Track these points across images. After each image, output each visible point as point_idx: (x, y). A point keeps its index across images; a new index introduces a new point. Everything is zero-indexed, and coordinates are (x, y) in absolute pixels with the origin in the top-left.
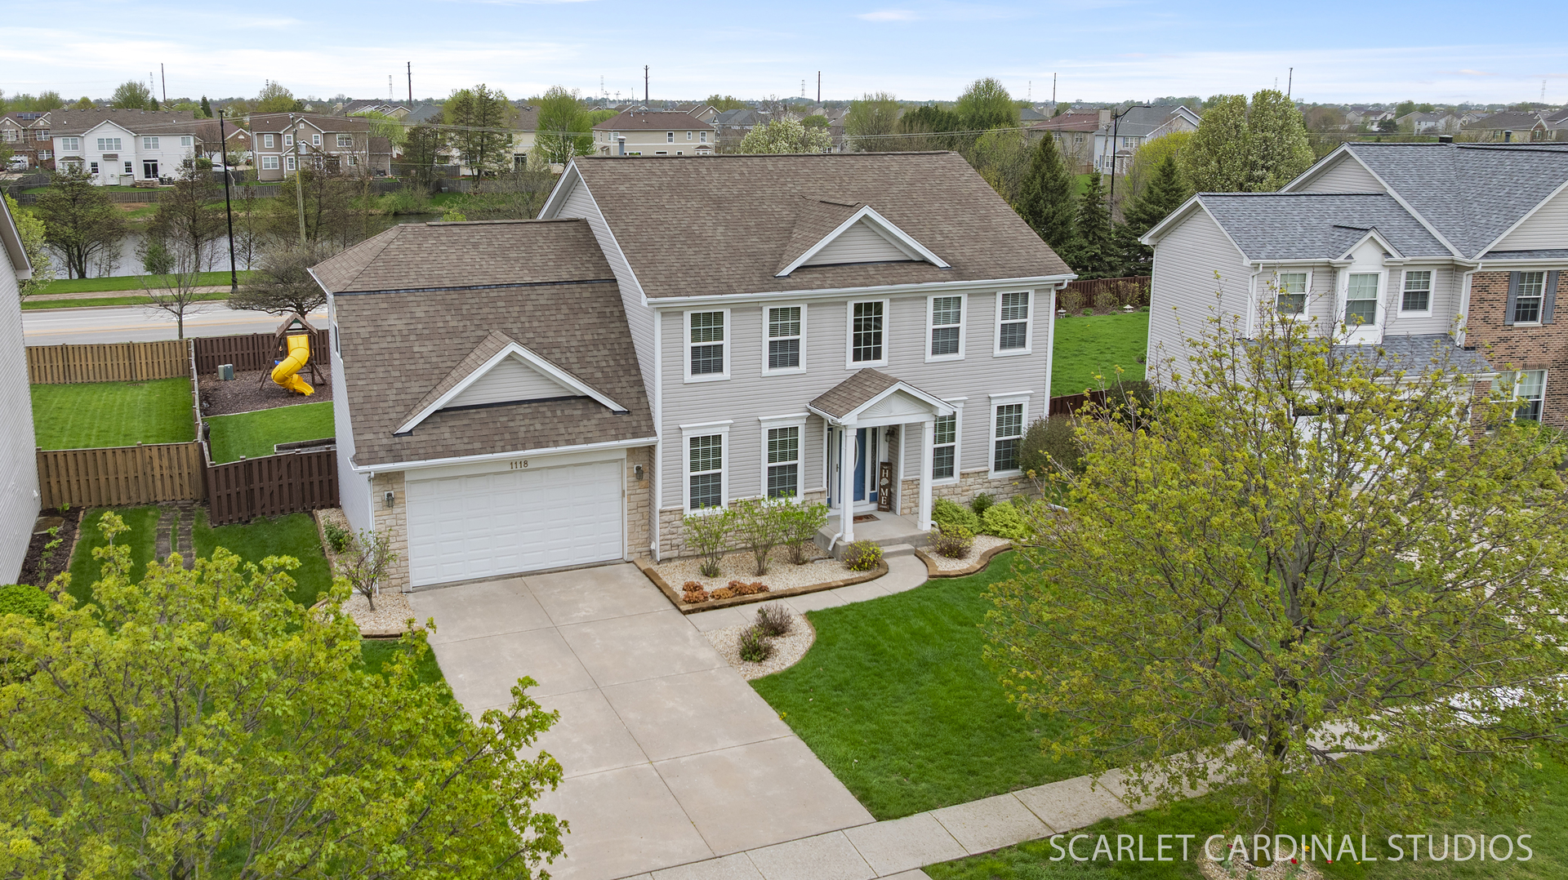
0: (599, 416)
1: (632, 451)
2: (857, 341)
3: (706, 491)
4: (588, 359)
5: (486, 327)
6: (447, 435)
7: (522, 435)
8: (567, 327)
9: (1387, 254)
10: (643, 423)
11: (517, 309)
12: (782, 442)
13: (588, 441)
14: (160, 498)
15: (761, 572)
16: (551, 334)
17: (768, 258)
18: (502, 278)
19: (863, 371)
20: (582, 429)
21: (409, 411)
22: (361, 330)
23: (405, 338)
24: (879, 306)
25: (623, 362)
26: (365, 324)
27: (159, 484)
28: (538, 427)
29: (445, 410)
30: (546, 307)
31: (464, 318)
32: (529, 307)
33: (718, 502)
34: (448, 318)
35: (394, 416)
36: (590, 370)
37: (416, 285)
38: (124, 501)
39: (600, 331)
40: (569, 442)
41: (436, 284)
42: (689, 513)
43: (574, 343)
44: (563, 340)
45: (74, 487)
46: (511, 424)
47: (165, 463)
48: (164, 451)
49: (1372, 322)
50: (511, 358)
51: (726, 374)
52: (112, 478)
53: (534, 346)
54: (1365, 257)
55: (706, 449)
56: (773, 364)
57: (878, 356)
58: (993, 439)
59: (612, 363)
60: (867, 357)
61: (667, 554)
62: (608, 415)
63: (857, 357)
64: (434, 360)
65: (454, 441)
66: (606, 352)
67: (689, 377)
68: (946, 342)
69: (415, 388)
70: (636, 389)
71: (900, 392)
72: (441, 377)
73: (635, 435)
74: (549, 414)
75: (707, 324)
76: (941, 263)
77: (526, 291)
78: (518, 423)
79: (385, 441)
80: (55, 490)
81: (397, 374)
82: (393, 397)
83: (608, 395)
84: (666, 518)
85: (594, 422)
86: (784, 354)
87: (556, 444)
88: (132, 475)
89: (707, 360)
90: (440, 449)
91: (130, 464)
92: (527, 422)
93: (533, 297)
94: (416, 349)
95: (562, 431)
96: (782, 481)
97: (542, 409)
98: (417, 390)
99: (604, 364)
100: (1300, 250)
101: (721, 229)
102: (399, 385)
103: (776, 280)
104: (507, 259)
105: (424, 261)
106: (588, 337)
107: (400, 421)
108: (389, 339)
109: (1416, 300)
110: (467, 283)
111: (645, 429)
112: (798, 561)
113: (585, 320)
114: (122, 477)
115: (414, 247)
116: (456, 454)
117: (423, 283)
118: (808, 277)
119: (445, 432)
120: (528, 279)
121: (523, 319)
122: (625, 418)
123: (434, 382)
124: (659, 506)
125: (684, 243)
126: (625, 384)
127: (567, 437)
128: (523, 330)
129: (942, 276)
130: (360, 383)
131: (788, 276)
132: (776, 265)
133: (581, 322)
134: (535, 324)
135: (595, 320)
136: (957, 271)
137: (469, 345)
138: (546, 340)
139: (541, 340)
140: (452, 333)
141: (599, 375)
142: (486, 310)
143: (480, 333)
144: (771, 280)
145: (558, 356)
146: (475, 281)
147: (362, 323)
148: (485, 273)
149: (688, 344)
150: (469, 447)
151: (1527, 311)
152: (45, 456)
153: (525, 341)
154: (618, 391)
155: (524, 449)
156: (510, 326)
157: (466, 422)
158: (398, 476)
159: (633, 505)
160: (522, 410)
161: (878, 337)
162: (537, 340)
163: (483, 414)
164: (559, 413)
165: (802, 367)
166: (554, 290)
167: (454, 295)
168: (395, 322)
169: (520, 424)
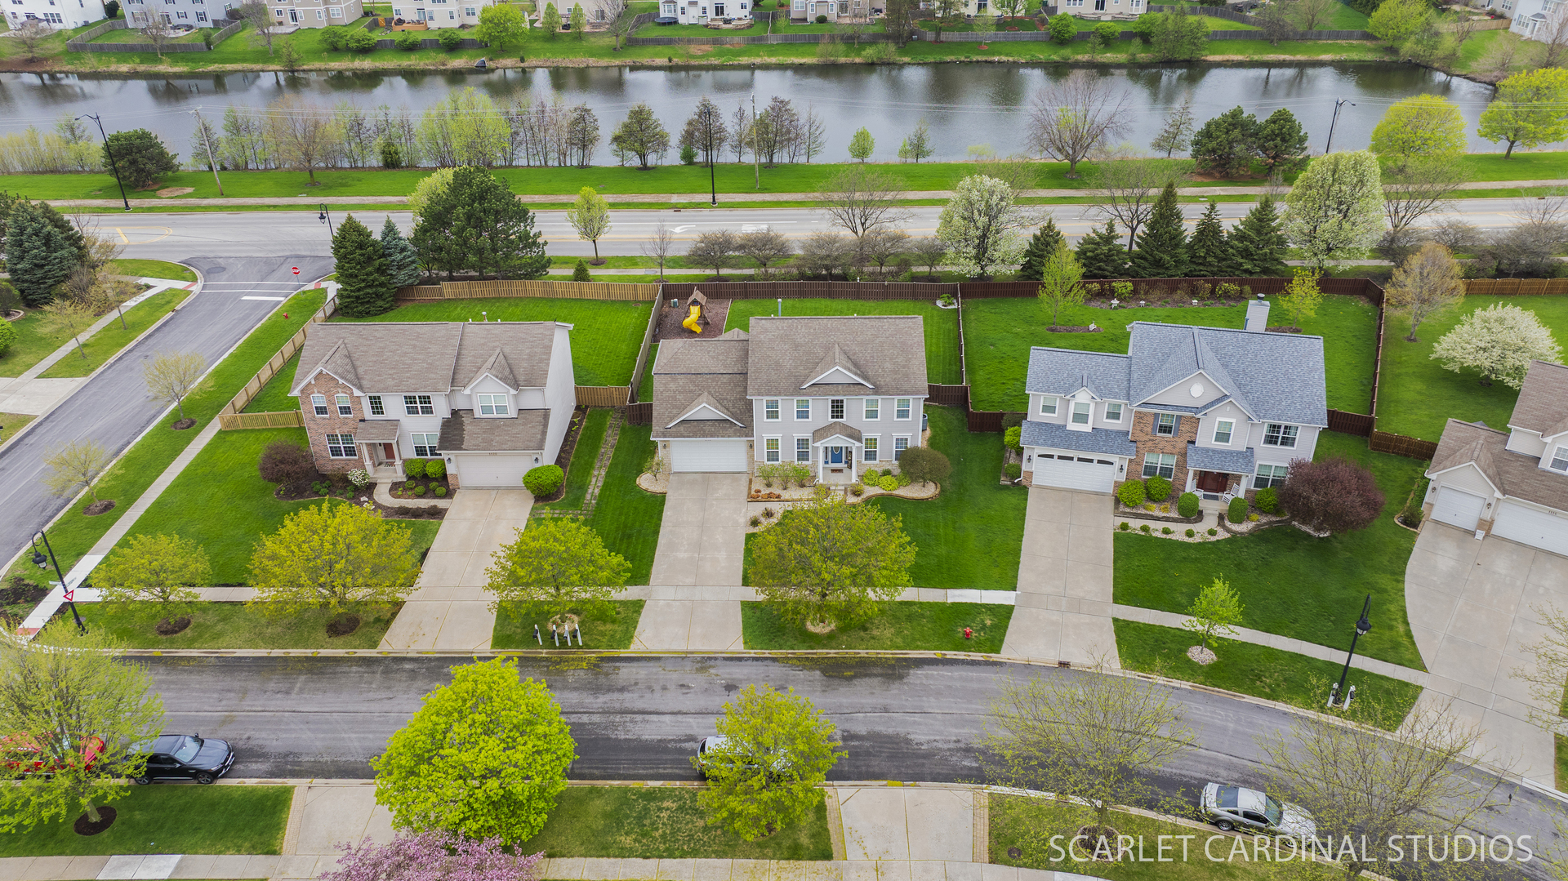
0: (733, 428)
1: (747, 441)
2: (833, 412)
3: (773, 456)
4: (736, 405)
5: (703, 390)
6: (684, 430)
7: (708, 432)
8: (731, 392)
9: (1093, 398)
10: (750, 431)
11: (715, 383)
12: (803, 443)
13: (729, 437)
14: (616, 405)
15: (785, 489)
16: (725, 394)
17: (802, 378)
18: (714, 370)
19: (836, 422)
20: (726, 432)
21: (671, 421)
22: (661, 390)
23: (674, 392)
24: (842, 401)
25: (748, 407)
26: (662, 386)
27: (615, 400)
28: (713, 430)
29: (686, 420)
30: (725, 383)
31: (696, 387)
32: (718, 383)
33: (776, 460)
34: (691, 386)
35: (666, 421)
36: (731, 408)
37: (682, 371)
38: (604, 406)
40: (720, 437)
41: (689, 372)
42: (766, 462)
43: (732, 399)
44: (729, 397)
45: (587, 399)
46: (704, 428)
47: (617, 393)
48: (617, 389)
49: (1086, 422)
50: (704, 407)
51: (780, 419)
52: (600, 397)
53: (716, 398)
54: (1083, 396)
55: (772, 443)
56: (798, 417)
57: (842, 417)
58: (894, 449)
59: (744, 407)
60: (837, 417)
61: (756, 475)
62: (738, 428)
63: (833, 417)
64: (683, 402)
65: (686, 432)
66: (743, 403)
67: (766, 418)
68: (872, 414)
69: (675, 411)
70: (749, 417)
71: (838, 437)
72: (684, 408)
73: (747, 435)
74: (717, 426)
75: (773, 405)
76: (871, 387)
77: (720, 376)
79: (661, 430)
80: (581, 399)
81: (671, 406)
82: (667, 416)
83: (739, 420)
84: (758, 462)
85: (731, 430)
87: (715, 437)
88: (606, 396)
89: (772, 414)
90: (679, 434)
91: (606, 393)
92: (710, 427)
93: (722, 379)
94: (679, 397)
95: (720, 431)
96: (803, 456)
97: (715, 424)
99: (740, 407)
100: (1054, 388)
102: (670, 411)
103: (799, 391)
104: (718, 359)
105: (689, 359)
106: (738, 397)
107: (668, 424)
108: (669, 392)
109: (1113, 415)
110: (700, 371)
111: (750, 433)
112: (802, 486)
113: (738, 389)
114: (603, 397)
116: (686, 437)
117: (685, 371)
118: (813, 389)
119: (682, 428)
120: (722, 371)
121: (716, 388)
122: (744, 430)
123: (681, 411)
124: (755, 458)
126: (746, 417)
127: (722, 433)
128: (715, 392)
129: (868, 392)
130: (657, 408)
131: (807, 387)
132: (803, 383)
134: (720, 390)
136: (877, 390)
137: (696, 397)
139: (721, 397)
140: (691, 392)
141: (737, 411)
142: (704, 382)
143: (700, 393)
144: (797, 390)
145: (723, 403)
146: (704, 370)
148: (708, 366)
149: (766, 408)
150: (690, 434)
151: (1166, 429)
153: (714, 397)
154: (743, 419)
155: (706, 438)
156: (711, 390)
157: (690, 425)
158: (668, 442)
159: (748, 456)
160: (709, 423)
161: (842, 411)
163: (695, 423)
164: (720, 425)
165: (810, 419)
166: (729, 376)
167: (694, 376)
168: (672, 386)
169: (707, 427)
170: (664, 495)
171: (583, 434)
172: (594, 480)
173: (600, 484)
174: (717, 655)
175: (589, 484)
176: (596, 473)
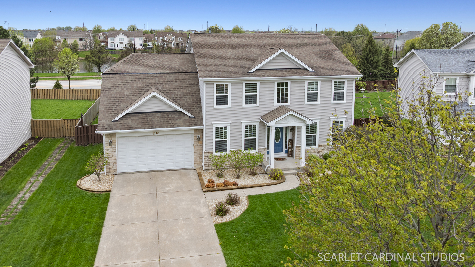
0: (184, 118)
1: (196, 131)
3: (222, 146)
4: (183, 98)
5: (150, 86)
6: (130, 122)
7: (156, 123)
8: (178, 87)
10: (199, 121)
11: (162, 81)
12: (250, 130)
13: (178, 127)
14: (67, 136)
15: (238, 177)
16: (172, 89)
17: (247, 66)
18: (159, 71)
19: (281, 107)
20: (177, 122)
22: (109, 86)
24: (287, 84)
25: (195, 100)
26: (110, 84)
27: (67, 131)
28: (162, 121)
29: (131, 113)
30: (172, 81)
31: (143, 83)
32: (166, 80)
33: (226, 150)
34: (138, 83)
35: (113, 114)
36: (183, 102)
37: (130, 72)
38: (56, 136)
39: (189, 89)
40: (172, 127)
41: (137, 72)
42: (215, 154)
43: (180, 93)
44: (176, 91)
45: (41, 131)
46: (153, 119)
47: (69, 125)
48: (69, 121)
50: (154, 96)
51: (229, 105)
52: (53, 129)
53: (166, 93)
55: (221, 132)
56: (247, 103)
57: (286, 101)
58: (332, 133)
59: (191, 100)
60: (282, 102)
61: (207, 168)
62: (187, 118)
63: (278, 101)
64: (131, 96)
65: (132, 124)
66: (190, 96)
67: (215, 106)
68: (312, 97)
70: (199, 109)
71: (291, 114)
73: (196, 125)
74: (166, 116)
75: (222, 88)
76: (310, 69)
77: (166, 75)
78: (155, 119)
79: (108, 123)
80: (36, 131)
81: (118, 101)
82: (114, 108)
83: (188, 111)
84: (207, 155)
85: (182, 120)
86: (251, 99)
87: (167, 127)
88: (58, 128)
89: (222, 100)
90: (126, 127)
91: (58, 125)
92: (158, 119)
93: (168, 77)
94: (125, 93)
95: (170, 122)
96: (250, 144)
97: (164, 115)
98: (123, 106)
99: (189, 100)
100: (454, 69)
101: (233, 56)
102: (117, 104)
103: (248, 74)
104: (163, 64)
106: (185, 91)
108: (117, 89)
110: (147, 72)
111: (199, 123)
112: (253, 174)
113: (185, 85)
114: (55, 129)
115: (134, 60)
116: (132, 129)
117: (133, 71)
118: (260, 73)
119: (129, 121)
120: (168, 71)
121: (163, 84)
122: (193, 119)
123: (129, 104)
124: (204, 151)
125: (218, 60)
126: (195, 107)
127: (171, 125)
128: (163, 88)
129: (310, 74)
130: (104, 103)
131: (253, 72)
132: (250, 68)
133: (183, 86)
134: (167, 86)
135: (188, 85)
136: (317, 72)
137: (144, 92)
138: (170, 92)
139: (168, 91)
140: (138, 88)
141: (186, 104)
142: (151, 81)
143: (148, 88)
144: (247, 73)
145: (173, 97)
146: (150, 71)
147: (109, 84)
148: (154, 69)
149: (215, 95)
150: (137, 126)
152: (34, 121)
153: (163, 91)
154: (192, 109)
155: (156, 128)
156: (158, 86)
157: (137, 118)
158: (114, 134)
159: (196, 149)
160: (157, 115)
161: (286, 95)
162: (167, 91)
163: (144, 115)
164: (170, 116)
165: (258, 104)
166: (176, 75)
167: (142, 76)
168: (121, 84)
169: (156, 120)
170: (108, 192)
171: (30, 153)
172: (28, 186)
173: (34, 189)
175: (21, 190)
176: (32, 180)
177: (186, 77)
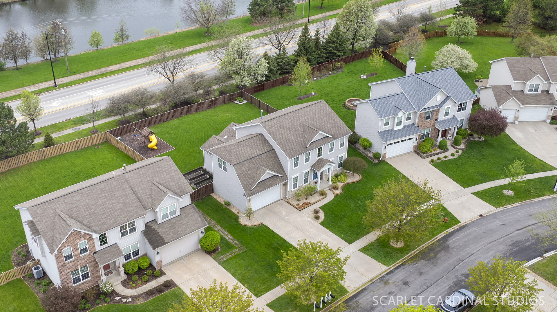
1: (284, 184)
2: (318, 154)
3: (295, 186)
4: (274, 167)
5: (257, 165)
7: (269, 185)
8: (269, 161)
9: (404, 113)
10: (286, 177)
11: (261, 160)
12: (307, 174)
13: (278, 184)
15: (306, 199)
16: (267, 164)
18: (256, 154)
19: (319, 159)
20: (277, 182)
21: (252, 186)
22: (239, 172)
23: (246, 171)
24: (321, 148)
25: (280, 166)
28: (271, 183)
30: (265, 159)
31: (254, 164)
32: (263, 159)
33: (297, 187)
34: (251, 165)
35: (249, 187)
36: (275, 169)
39: (275, 160)
40: (276, 184)
41: (247, 158)
42: (292, 190)
43: (271, 165)
44: (269, 164)
46: (267, 183)
49: (401, 125)
50: (267, 173)
51: (299, 166)
54: (400, 114)
55: (295, 179)
56: (306, 162)
57: (321, 155)
58: (338, 163)
59: (278, 167)
62: (280, 177)
63: (318, 157)
64: (251, 174)
65: (259, 189)
66: (277, 165)
67: (293, 169)
68: (332, 150)
70: (283, 171)
71: (328, 164)
72: (254, 177)
74: (272, 180)
75: (296, 159)
77: (261, 156)
79: (250, 192)
82: (248, 184)
83: (279, 174)
85: (278, 180)
86: (307, 160)
87: (274, 185)
89: (296, 165)
90: (258, 191)
92: (269, 182)
93: (263, 157)
94: (249, 173)
95: (274, 183)
96: (306, 181)
97: (270, 179)
98: (251, 181)
100: (389, 114)
102: (248, 181)
104: (254, 148)
105: (242, 153)
106: (273, 163)
107: (251, 188)
109: (408, 119)
110: (251, 157)
111: (286, 179)
112: (311, 195)
115: (238, 150)
116: (260, 192)
117: (245, 159)
120: (261, 153)
121: (262, 162)
122: (283, 177)
123: (253, 179)
124: (288, 190)
126: (281, 170)
129: (331, 138)
130: (243, 182)
131: (308, 147)
133: (271, 160)
134: (265, 162)
135: (273, 159)
136: (334, 136)
137: (256, 170)
140: (253, 168)
141: (277, 170)
142: (256, 162)
143: (257, 167)
144: (305, 148)
145: (270, 168)
148: (253, 154)
149: (293, 164)
150: (262, 190)
151: (428, 118)
153: (264, 166)
154: (280, 172)
155: (270, 188)
156: (261, 164)
157: (261, 185)
159: (284, 191)
160: (268, 180)
161: (321, 152)
163: (262, 182)
165: (310, 161)
166: (265, 154)
167: (250, 160)
168: (243, 168)
170: (262, 224)
173: (227, 233)
174: (382, 275)
177: (270, 154)
